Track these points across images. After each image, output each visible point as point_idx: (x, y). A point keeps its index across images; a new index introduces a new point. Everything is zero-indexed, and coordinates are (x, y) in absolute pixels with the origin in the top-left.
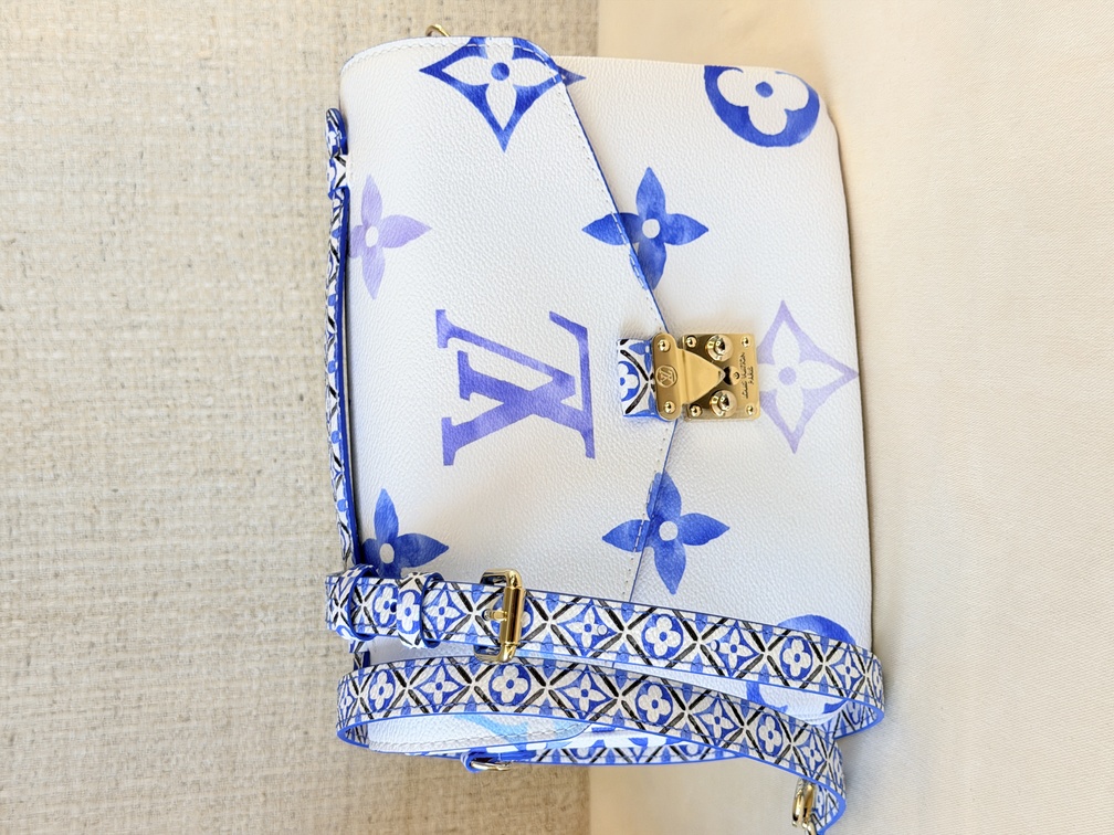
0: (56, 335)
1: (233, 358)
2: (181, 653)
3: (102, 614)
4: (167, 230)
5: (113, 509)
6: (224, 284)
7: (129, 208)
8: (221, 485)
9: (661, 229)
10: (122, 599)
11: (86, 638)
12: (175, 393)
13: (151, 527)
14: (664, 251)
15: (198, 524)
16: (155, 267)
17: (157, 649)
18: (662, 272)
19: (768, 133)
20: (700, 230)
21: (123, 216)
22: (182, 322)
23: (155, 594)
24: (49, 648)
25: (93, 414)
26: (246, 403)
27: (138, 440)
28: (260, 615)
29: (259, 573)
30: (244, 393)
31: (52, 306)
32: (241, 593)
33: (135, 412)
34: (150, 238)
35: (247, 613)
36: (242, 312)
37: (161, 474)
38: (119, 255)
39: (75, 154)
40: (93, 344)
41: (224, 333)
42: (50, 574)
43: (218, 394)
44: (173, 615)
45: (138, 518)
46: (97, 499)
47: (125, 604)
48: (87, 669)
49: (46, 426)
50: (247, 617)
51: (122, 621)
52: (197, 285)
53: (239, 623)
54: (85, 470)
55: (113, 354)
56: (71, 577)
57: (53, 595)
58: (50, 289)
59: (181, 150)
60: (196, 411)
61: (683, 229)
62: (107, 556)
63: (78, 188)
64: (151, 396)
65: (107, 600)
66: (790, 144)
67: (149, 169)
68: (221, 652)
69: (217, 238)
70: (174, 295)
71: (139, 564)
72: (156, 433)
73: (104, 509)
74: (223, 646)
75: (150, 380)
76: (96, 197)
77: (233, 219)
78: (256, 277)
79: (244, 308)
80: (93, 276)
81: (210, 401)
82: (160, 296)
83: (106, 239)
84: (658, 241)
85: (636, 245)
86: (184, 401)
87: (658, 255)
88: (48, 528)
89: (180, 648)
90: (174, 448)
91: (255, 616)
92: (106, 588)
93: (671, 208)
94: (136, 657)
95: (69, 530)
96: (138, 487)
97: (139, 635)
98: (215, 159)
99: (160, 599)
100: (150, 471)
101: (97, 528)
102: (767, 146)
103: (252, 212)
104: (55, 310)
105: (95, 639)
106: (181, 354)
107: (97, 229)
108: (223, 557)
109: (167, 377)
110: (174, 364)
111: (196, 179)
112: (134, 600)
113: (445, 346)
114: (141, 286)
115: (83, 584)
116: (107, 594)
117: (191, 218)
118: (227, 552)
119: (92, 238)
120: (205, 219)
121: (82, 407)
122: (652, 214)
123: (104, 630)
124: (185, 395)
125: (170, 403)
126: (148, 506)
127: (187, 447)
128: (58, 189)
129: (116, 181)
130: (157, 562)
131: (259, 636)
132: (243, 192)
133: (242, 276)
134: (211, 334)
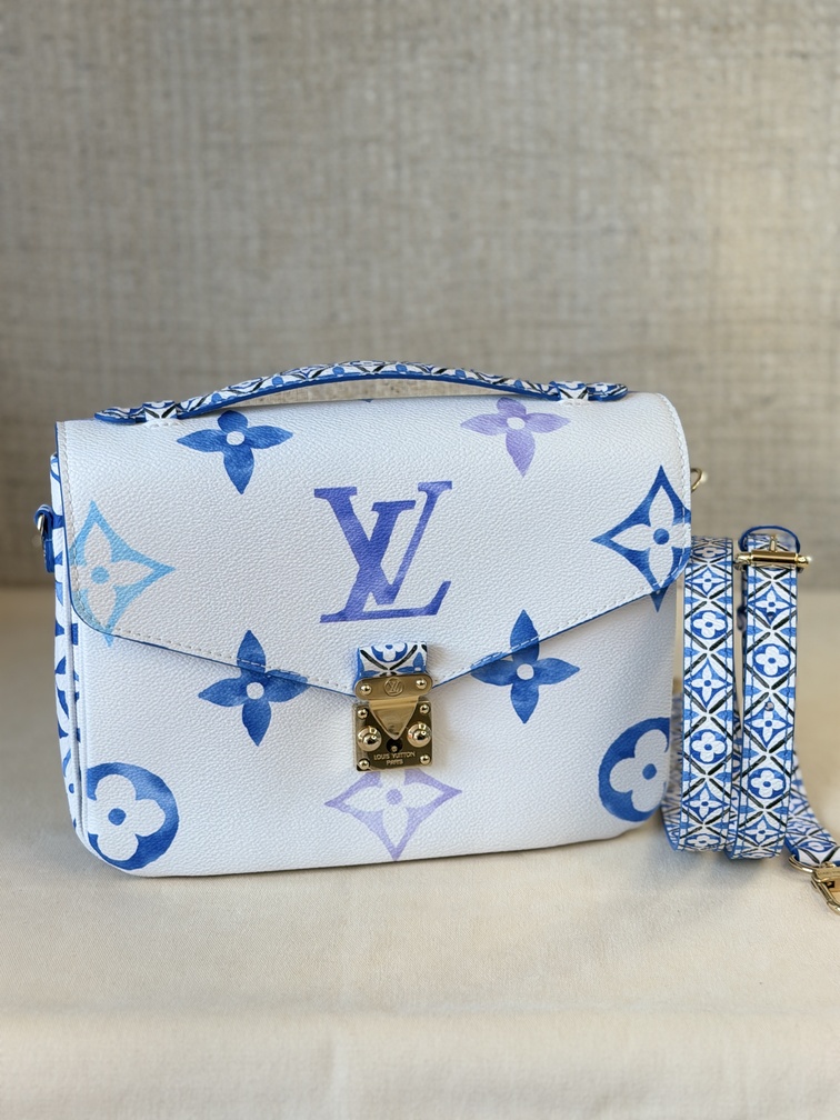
9: (525, 681)
14: (505, 684)
18: (487, 682)
19: (611, 775)
20: (525, 715)
61: (525, 701)
66: (601, 796)
84: (514, 679)
85: (510, 659)
87: (502, 678)
93: (543, 689)
102: (599, 775)
113: (420, 490)
122: (538, 672)
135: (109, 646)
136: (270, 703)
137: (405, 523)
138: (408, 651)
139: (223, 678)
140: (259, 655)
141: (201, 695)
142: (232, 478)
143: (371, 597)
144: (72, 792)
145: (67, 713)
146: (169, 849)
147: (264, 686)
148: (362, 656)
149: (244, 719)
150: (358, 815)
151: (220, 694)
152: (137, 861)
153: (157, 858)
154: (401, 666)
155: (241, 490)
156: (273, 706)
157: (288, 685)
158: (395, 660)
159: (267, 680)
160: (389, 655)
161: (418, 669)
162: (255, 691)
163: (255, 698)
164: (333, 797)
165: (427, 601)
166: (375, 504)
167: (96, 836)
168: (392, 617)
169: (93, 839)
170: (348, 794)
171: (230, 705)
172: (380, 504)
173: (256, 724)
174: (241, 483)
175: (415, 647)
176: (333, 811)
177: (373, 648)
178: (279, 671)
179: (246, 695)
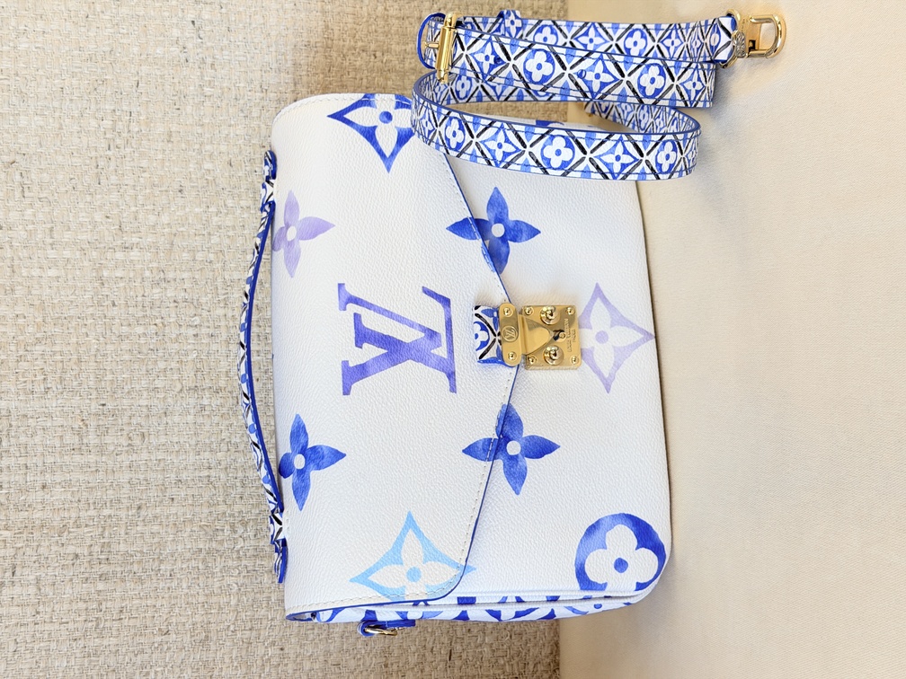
0: (52, 254)
1: (219, 280)
2: (162, 567)
3: (86, 526)
4: (160, 157)
5: (101, 423)
6: (213, 209)
7: (125, 135)
8: (206, 402)
9: (506, 231)
10: (106, 512)
11: (71, 549)
12: (164, 312)
13: (137, 441)
14: (508, 247)
15: (182, 441)
16: (148, 191)
17: (140, 562)
18: (506, 261)
20: (534, 232)
21: (118, 141)
22: (172, 244)
23: (139, 508)
24: (34, 558)
25: (84, 330)
26: (231, 324)
27: (127, 357)
28: (240, 530)
29: (240, 490)
30: (230, 315)
31: (49, 226)
32: (222, 508)
33: (125, 329)
34: (144, 163)
35: (227, 527)
36: (229, 237)
37: (148, 389)
38: (114, 179)
39: (74, 81)
40: (86, 263)
41: (212, 256)
42: (39, 485)
43: (205, 314)
44: (156, 528)
45: (125, 433)
46: (85, 413)
47: (110, 516)
48: (71, 580)
49: (38, 341)
50: (227, 533)
51: (106, 534)
52: (187, 210)
53: (219, 538)
54: (75, 383)
55: (106, 273)
56: (59, 489)
57: (40, 507)
58: (47, 209)
59: (176, 81)
60: (183, 330)
61: (522, 231)
62: (94, 469)
63: (76, 113)
64: (141, 314)
65: (92, 513)
67: (144, 98)
68: (201, 566)
69: (208, 166)
70: (165, 219)
71: (124, 477)
72: (145, 351)
73: (93, 423)
74: (204, 561)
75: (140, 299)
76: (94, 123)
77: (223, 148)
78: (243, 203)
79: (231, 233)
80: (88, 198)
81: (197, 320)
82: (152, 218)
83: (101, 164)
84: (504, 239)
85: (487, 242)
86: (171, 320)
87: (504, 249)
88: (37, 439)
89: (161, 561)
90: (162, 365)
91: (235, 532)
92: (91, 501)
93: (513, 216)
94: (119, 569)
95: (57, 443)
96: (125, 401)
97: (122, 547)
98: (207, 90)
99: (143, 513)
100: (138, 387)
101: (85, 441)
103: (240, 142)
104: (51, 230)
105: (78, 551)
106: (171, 275)
107: (93, 154)
108: (206, 473)
109: (156, 296)
110: (163, 285)
111: (189, 109)
112: (118, 513)
113: (345, 309)
114: (133, 209)
115: (69, 497)
116: (92, 507)
117: (183, 146)
118: (210, 468)
119: (88, 162)
120: (197, 147)
121: (74, 323)
122: (499, 220)
123: (89, 542)
124: (173, 315)
125: (158, 321)
126: (134, 421)
127: (174, 365)
128: (57, 114)
129: (112, 108)
130: (142, 477)
131: (238, 551)
132: (232, 123)
133: (230, 203)
134: (199, 256)
135: (475, 569)
136: (524, 436)
137: (373, 322)
138: (480, 320)
139: (503, 474)
140: (483, 443)
141: (517, 493)
142: (332, 463)
143: (435, 351)
144: (601, 606)
145: (534, 610)
146: (648, 522)
147: (510, 440)
148: (484, 358)
149: (538, 458)
150: (618, 365)
151: (516, 477)
152: (658, 549)
153: (655, 533)
154: (493, 327)
155: (343, 456)
156: (527, 433)
157: (508, 421)
158: (487, 331)
159: (504, 439)
160: (483, 336)
161: (495, 314)
162: (514, 448)
163: (520, 448)
164: (603, 387)
165: (439, 306)
166: (356, 346)
167: (638, 583)
168: (452, 335)
169: (640, 586)
170: (599, 373)
171: (526, 468)
172: (356, 342)
173: (541, 448)
174: (338, 456)
175: (476, 315)
176: (613, 386)
177: (477, 350)
178: (497, 427)
179: (517, 456)
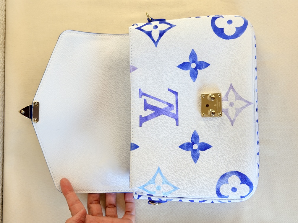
145: (205, 201)
150: (236, 116)
159: (193, 142)
164: (231, 123)
